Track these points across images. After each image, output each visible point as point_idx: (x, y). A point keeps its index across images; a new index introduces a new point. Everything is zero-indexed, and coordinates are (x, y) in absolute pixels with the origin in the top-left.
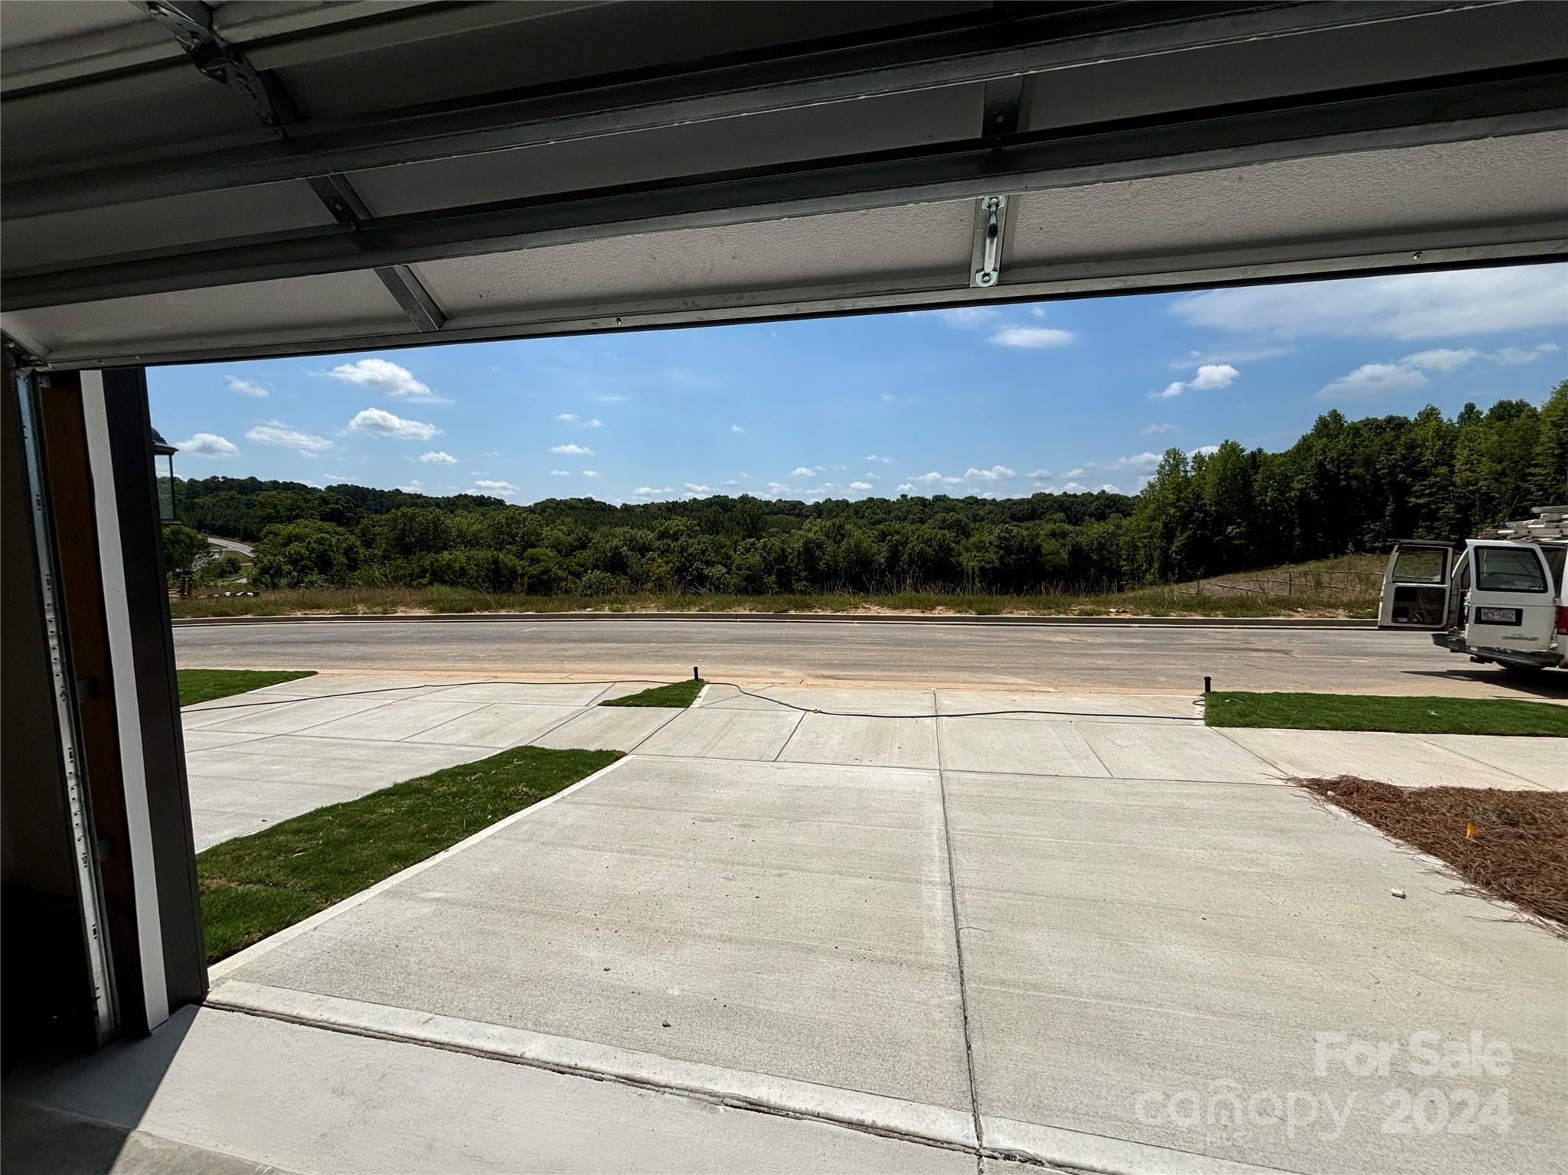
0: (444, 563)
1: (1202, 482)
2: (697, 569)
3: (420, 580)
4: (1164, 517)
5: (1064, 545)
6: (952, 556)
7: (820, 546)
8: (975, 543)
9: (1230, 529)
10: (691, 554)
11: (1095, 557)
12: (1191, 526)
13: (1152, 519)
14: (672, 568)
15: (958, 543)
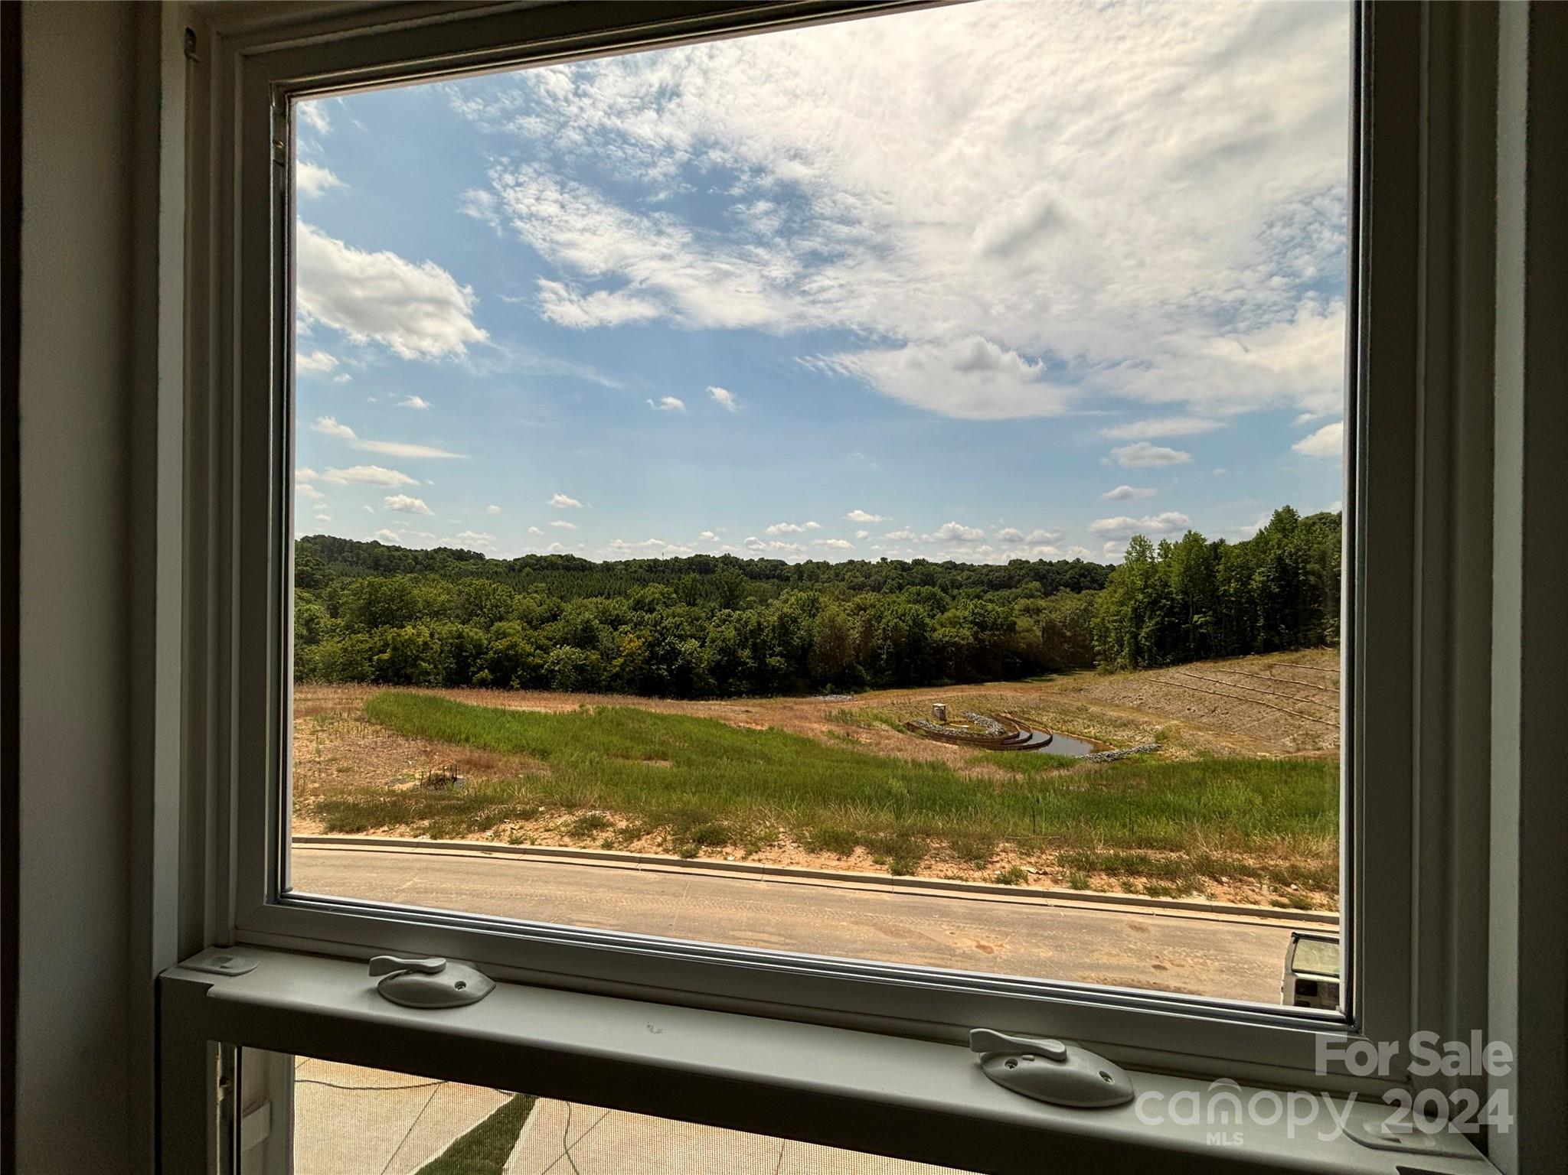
0: (407, 637)
1: (1167, 569)
2: (669, 644)
3: (381, 655)
4: (1133, 602)
5: (1039, 621)
6: (926, 631)
7: (795, 621)
8: (949, 618)
9: (1196, 617)
10: (663, 628)
11: (1068, 634)
12: (1158, 613)
13: (1122, 604)
14: (644, 643)
15: (933, 617)
